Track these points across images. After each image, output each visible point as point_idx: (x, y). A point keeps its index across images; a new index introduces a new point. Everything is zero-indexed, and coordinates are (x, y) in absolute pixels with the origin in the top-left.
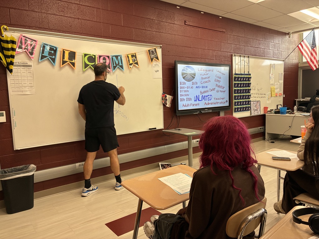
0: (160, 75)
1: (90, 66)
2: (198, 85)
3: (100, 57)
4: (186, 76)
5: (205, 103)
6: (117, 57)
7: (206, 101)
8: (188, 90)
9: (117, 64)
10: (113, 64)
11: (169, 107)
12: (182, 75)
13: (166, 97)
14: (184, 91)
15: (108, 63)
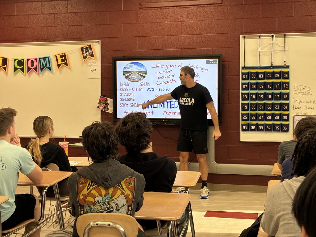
0: (98, 74)
1: (19, 69)
2: (150, 87)
3: (28, 60)
4: (131, 74)
5: (165, 112)
6: (44, 59)
7: (166, 109)
8: (133, 92)
9: (45, 65)
10: (41, 66)
11: (111, 113)
12: (124, 74)
13: (107, 100)
14: (126, 94)
15: (35, 65)
